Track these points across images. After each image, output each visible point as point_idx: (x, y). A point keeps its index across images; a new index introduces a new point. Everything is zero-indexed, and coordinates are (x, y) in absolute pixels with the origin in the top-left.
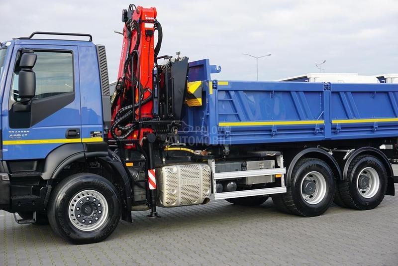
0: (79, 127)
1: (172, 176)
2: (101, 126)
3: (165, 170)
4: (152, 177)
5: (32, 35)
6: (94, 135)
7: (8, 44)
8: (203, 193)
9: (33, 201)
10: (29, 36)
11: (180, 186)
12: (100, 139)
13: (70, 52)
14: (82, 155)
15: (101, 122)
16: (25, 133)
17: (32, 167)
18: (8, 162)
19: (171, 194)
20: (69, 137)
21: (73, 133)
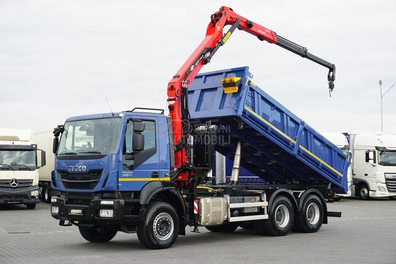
0: (158, 170)
1: (207, 204)
2: (169, 170)
3: (202, 200)
4: (196, 205)
5: (134, 110)
6: (166, 176)
7: (121, 115)
8: (223, 217)
9: (136, 219)
10: (131, 110)
11: (211, 211)
12: (168, 179)
13: (154, 121)
14: (162, 189)
15: (169, 168)
16: (130, 174)
17: (131, 196)
18: (121, 192)
19: (206, 217)
20: (153, 177)
21: (156, 174)
